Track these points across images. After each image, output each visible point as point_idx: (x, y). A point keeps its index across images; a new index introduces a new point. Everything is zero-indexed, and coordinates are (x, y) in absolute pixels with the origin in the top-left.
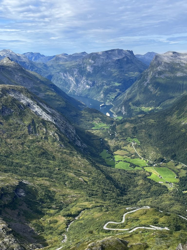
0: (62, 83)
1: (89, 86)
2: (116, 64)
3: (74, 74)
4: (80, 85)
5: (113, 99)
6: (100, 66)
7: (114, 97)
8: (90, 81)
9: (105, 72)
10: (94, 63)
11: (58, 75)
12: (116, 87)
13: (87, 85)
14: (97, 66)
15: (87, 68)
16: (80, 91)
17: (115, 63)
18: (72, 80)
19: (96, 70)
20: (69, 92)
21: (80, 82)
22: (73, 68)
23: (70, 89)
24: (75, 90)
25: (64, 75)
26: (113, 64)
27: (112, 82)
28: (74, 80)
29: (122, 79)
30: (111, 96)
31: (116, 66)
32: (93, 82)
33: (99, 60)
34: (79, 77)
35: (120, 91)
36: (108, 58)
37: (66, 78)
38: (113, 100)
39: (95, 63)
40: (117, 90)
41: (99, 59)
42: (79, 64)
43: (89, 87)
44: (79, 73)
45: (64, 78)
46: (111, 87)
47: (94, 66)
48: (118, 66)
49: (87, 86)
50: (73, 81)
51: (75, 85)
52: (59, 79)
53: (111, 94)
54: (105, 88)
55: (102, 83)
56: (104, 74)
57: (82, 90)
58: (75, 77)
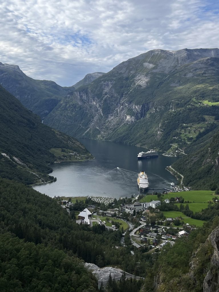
0: (74, 113)
1: (133, 117)
2: (210, 65)
3: (104, 93)
4: (112, 118)
5: (190, 139)
6: (166, 72)
8: (135, 104)
9: (177, 83)
11: (69, 98)
12: (206, 110)
13: (128, 115)
14: (160, 72)
15: (135, 78)
16: (110, 129)
17: (206, 64)
18: (98, 106)
19: (157, 80)
20: (84, 134)
21: (113, 110)
22: (103, 81)
23: (88, 128)
24: (100, 127)
25: (81, 97)
26: (200, 65)
27: (194, 100)
28: (100, 106)
30: (187, 133)
31: (210, 70)
32: (143, 106)
33: (168, 61)
34: (113, 99)
35: (216, 119)
36: (189, 58)
37: (84, 103)
38: (189, 143)
39: (157, 68)
40: (206, 117)
41: (168, 59)
42: (118, 72)
43: (133, 119)
44: (114, 90)
45: (80, 103)
46: (190, 110)
47: (152, 73)
48: (214, 70)
49: (128, 117)
50: (99, 109)
51: (102, 117)
52: (69, 106)
53: (187, 127)
54: (171, 114)
55: (165, 106)
57: (116, 126)
58: (104, 99)
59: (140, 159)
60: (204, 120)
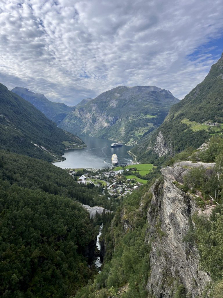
0: (75, 122)
2: (151, 95)
3: (92, 110)
4: (97, 124)
5: (140, 136)
6: (127, 99)
7: (142, 134)
8: (110, 117)
9: (133, 105)
10: (120, 96)
11: (73, 113)
12: (148, 120)
13: (106, 122)
14: (124, 99)
15: (110, 102)
16: (96, 131)
17: (149, 94)
18: (89, 117)
19: (122, 103)
20: (82, 133)
21: (98, 120)
22: (92, 103)
23: (84, 130)
24: (90, 129)
25: (80, 112)
26: (145, 95)
27: (142, 114)
29: (158, 111)
30: (138, 133)
31: (151, 98)
32: (115, 118)
34: (98, 114)
35: (154, 125)
36: (139, 91)
38: (139, 138)
39: (122, 97)
40: (149, 124)
41: (128, 92)
42: (100, 98)
43: (109, 125)
44: (98, 108)
45: (79, 116)
46: (140, 120)
47: (119, 99)
48: (153, 98)
49: (106, 124)
50: (90, 119)
51: (91, 123)
52: (73, 118)
53: (138, 129)
54: (130, 122)
55: (126, 118)
56: (132, 107)
57: (99, 129)
58: (92, 113)
59: (112, 147)
60: (147, 126)
